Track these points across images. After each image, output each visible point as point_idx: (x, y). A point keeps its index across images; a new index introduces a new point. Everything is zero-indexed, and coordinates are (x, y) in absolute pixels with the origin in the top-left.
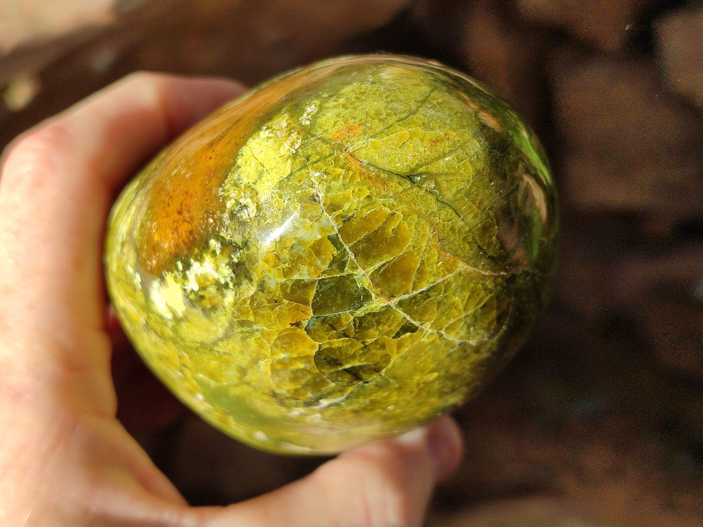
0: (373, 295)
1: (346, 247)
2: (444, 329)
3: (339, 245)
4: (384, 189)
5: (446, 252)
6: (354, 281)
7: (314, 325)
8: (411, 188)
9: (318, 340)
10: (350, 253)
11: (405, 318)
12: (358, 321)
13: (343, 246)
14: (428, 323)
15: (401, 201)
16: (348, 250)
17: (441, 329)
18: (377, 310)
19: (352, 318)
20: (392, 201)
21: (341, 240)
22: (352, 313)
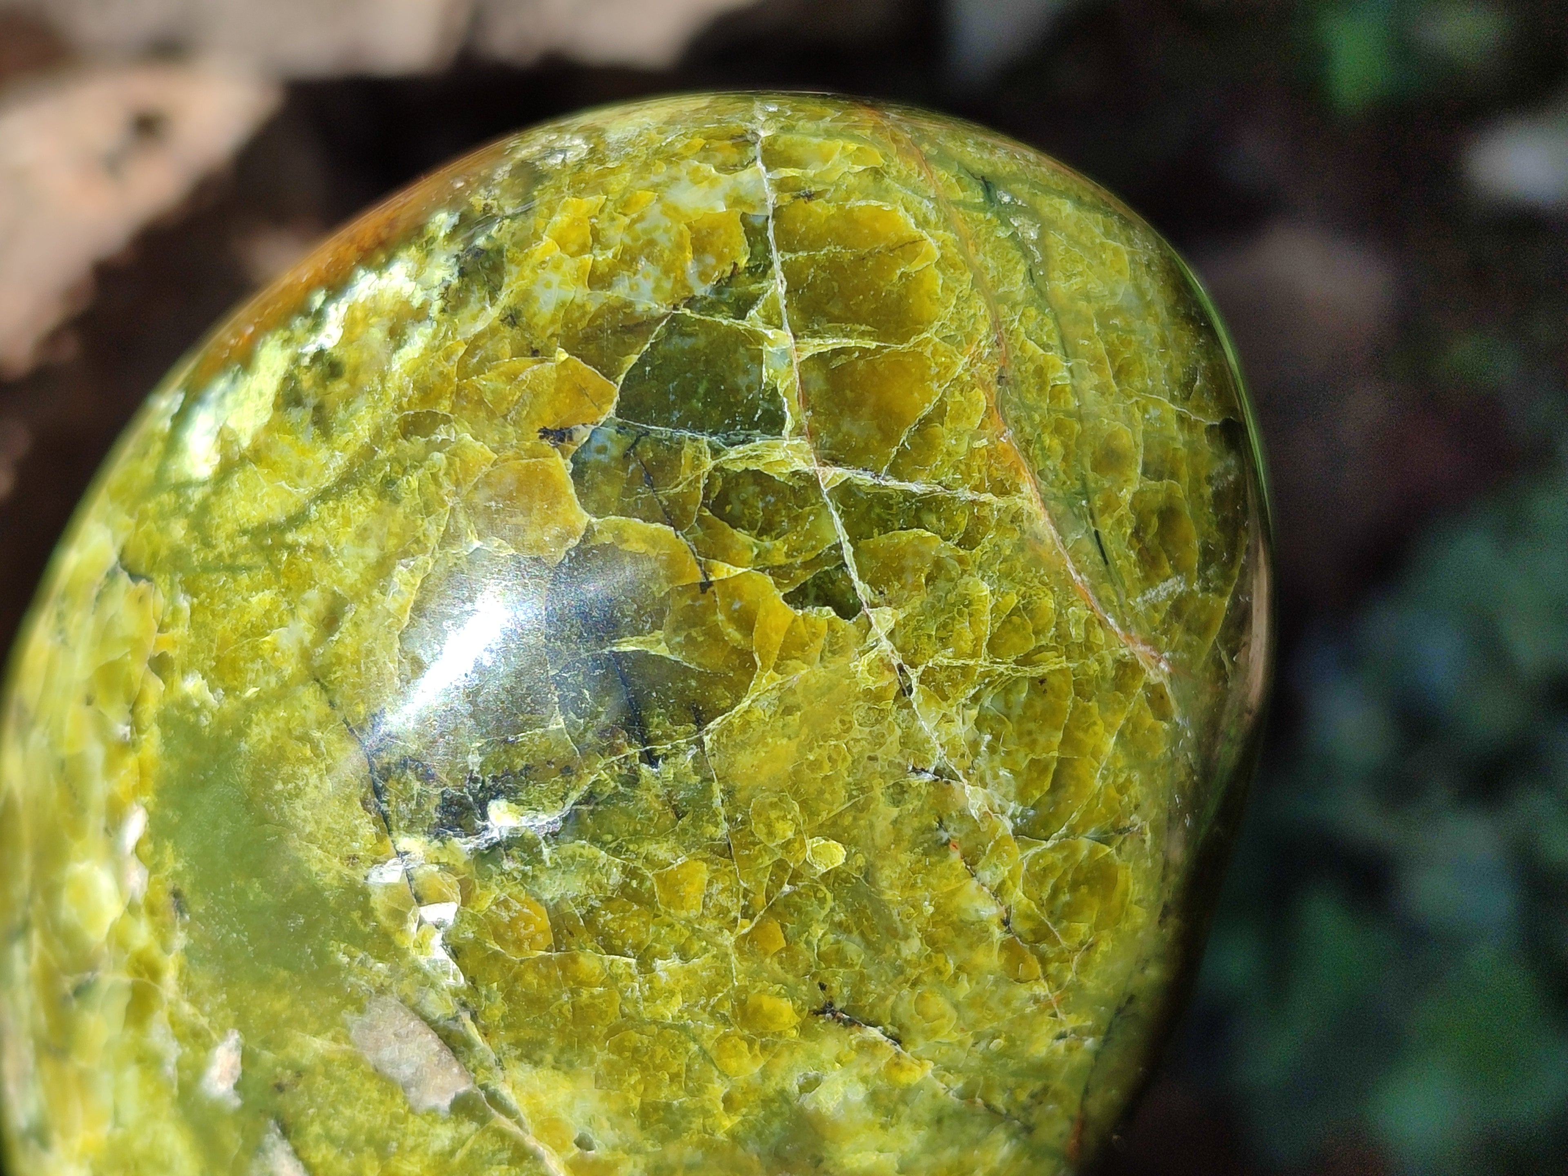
0: (789, 424)
1: (776, 257)
2: (921, 669)
3: (760, 248)
4: (919, 174)
5: (1006, 423)
6: (757, 359)
7: (602, 450)
8: (983, 210)
9: (593, 506)
10: (780, 275)
11: (838, 547)
12: (719, 483)
13: (770, 251)
14: (888, 610)
15: (947, 223)
16: (777, 266)
17: (914, 666)
18: (780, 473)
19: (709, 463)
20: (927, 207)
21: (771, 234)
22: (716, 452)
